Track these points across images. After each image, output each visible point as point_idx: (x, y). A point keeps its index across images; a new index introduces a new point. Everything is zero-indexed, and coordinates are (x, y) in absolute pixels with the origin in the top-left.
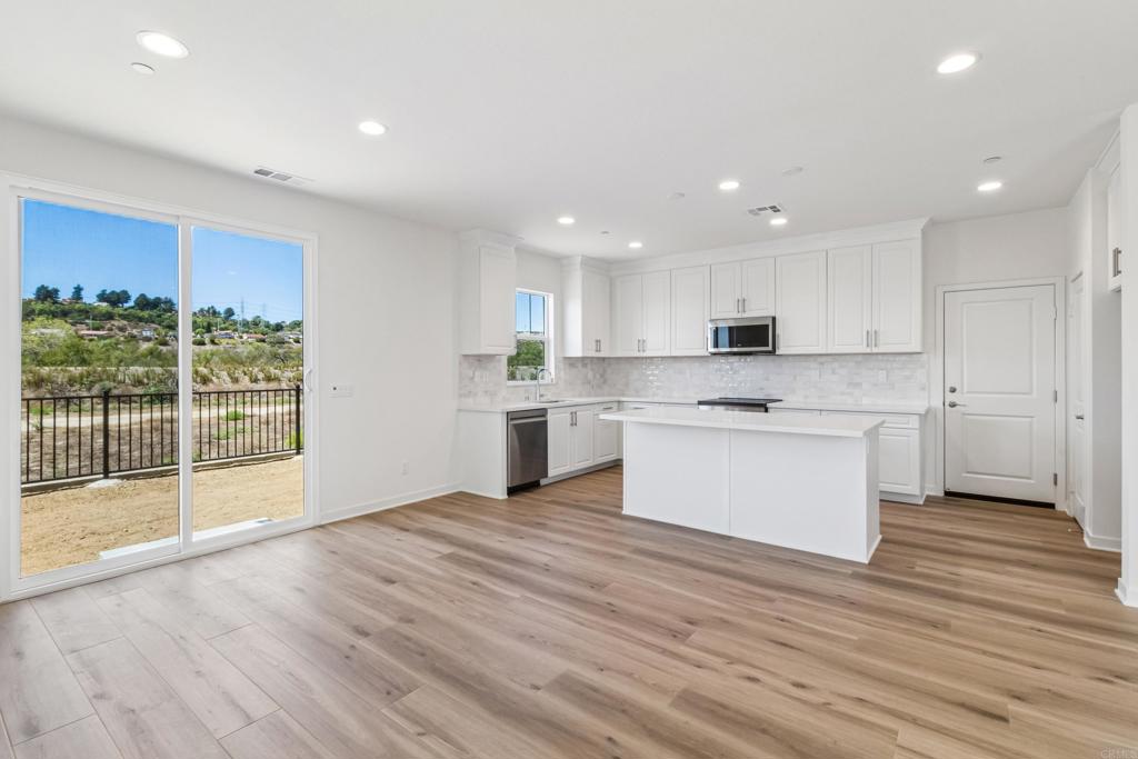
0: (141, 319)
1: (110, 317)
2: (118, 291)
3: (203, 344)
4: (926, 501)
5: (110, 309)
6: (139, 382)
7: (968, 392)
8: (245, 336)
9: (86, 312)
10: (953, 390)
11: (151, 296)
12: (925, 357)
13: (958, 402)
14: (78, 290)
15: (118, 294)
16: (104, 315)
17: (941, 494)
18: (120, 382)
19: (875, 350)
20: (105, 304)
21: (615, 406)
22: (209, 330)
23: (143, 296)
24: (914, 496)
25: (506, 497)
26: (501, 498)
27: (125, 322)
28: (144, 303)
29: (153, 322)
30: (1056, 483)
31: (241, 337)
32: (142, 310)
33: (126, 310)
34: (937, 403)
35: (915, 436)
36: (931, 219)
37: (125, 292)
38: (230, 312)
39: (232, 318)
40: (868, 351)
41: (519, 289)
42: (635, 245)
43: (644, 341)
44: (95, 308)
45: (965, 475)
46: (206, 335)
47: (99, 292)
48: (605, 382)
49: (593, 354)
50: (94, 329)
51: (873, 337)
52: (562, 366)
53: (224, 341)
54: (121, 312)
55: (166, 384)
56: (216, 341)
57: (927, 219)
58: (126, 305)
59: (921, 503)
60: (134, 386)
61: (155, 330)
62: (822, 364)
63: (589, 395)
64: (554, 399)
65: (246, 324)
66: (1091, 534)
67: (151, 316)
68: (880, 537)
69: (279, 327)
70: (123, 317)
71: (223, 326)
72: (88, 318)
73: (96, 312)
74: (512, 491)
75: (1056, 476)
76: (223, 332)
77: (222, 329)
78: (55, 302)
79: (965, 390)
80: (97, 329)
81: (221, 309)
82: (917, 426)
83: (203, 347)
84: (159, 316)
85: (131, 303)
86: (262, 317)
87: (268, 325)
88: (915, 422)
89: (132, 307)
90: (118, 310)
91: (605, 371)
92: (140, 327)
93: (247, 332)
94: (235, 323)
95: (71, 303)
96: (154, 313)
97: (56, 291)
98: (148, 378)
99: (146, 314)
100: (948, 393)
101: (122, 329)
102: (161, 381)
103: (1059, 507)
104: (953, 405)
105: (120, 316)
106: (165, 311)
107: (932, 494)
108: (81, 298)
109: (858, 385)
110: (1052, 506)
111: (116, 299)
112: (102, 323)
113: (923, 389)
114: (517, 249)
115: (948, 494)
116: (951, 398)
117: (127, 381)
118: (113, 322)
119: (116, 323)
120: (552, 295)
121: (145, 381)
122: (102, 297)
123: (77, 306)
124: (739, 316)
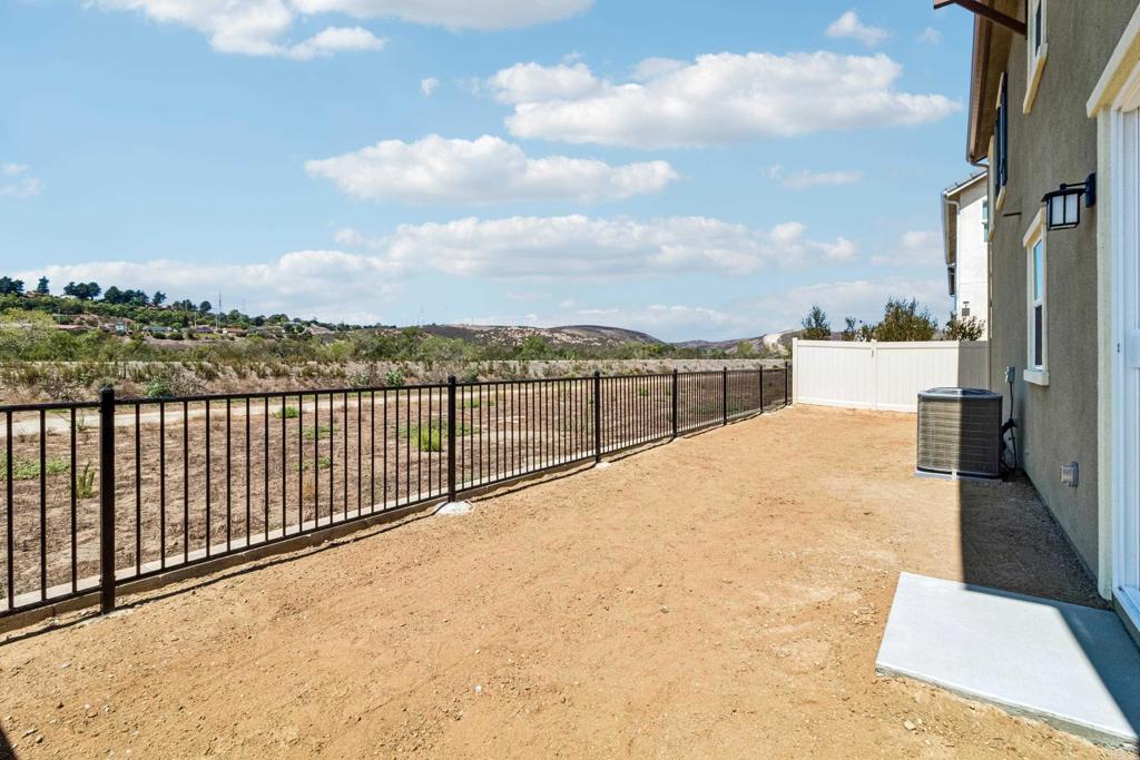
0: (112, 313)
1: (79, 310)
2: (87, 283)
3: (181, 338)
5: (79, 302)
6: (139, 378)
8: (225, 331)
9: (53, 306)
11: (123, 289)
14: (44, 282)
15: (87, 287)
16: (72, 309)
18: (120, 378)
20: (73, 297)
22: (185, 324)
23: (114, 288)
27: (96, 316)
28: (115, 296)
29: (125, 316)
31: (221, 332)
32: (113, 303)
33: (96, 303)
37: (94, 285)
38: (206, 306)
39: (210, 311)
44: (63, 301)
46: (183, 329)
47: (67, 284)
50: (63, 323)
53: (203, 336)
54: (91, 306)
55: (170, 380)
56: (194, 335)
58: (95, 298)
60: (136, 382)
61: (129, 324)
65: (223, 317)
67: (122, 309)
69: (259, 321)
70: (94, 311)
71: (199, 320)
72: (55, 311)
73: (64, 305)
76: (201, 326)
77: (199, 323)
78: (19, 295)
80: (66, 323)
81: (197, 302)
83: (180, 342)
84: (132, 310)
85: (101, 296)
86: (241, 312)
87: (247, 319)
89: (102, 301)
90: (88, 303)
92: (114, 321)
93: (226, 327)
94: (212, 317)
95: (36, 296)
96: (126, 306)
97: (20, 283)
98: (149, 372)
99: (117, 307)
101: (93, 323)
102: (164, 377)
105: (89, 309)
106: (138, 304)
108: (47, 291)
111: (86, 291)
112: (71, 317)
117: (128, 376)
118: (82, 316)
119: (86, 317)
121: (147, 376)
122: (70, 290)
123: (44, 298)
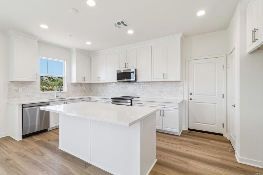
4: (182, 133)
7: (196, 95)
10: (191, 94)
12: (182, 82)
13: (192, 98)
17: (187, 130)
19: (166, 80)
21: (88, 99)
24: (177, 133)
25: (22, 139)
26: (18, 140)
30: (223, 127)
34: (186, 98)
35: (177, 111)
36: (183, 34)
40: (164, 80)
41: (41, 57)
42: (89, 43)
43: (99, 78)
45: (195, 123)
48: (91, 91)
49: (81, 82)
51: (165, 75)
52: (70, 86)
57: (182, 33)
59: (179, 135)
62: (152, 85)
63: (84, 95)
64: (64, 97)
66: (239, 157)
68: (156, 160)
74: (24, 137)
75: (223, 124)
79: (195, 94)
82: (178, 108)
88: (177, 106)
91: (91, 87)
100: (189, 95)
103: (224, 135)
104: (191, 99)
107: (185, 129)
109: (162, 92)
110: (222, 135)
113: (182, 93)
114: (38, 41)
115: (190, 130)
116: (190, 96)
120: (66, 62)
124: (126, 69)
